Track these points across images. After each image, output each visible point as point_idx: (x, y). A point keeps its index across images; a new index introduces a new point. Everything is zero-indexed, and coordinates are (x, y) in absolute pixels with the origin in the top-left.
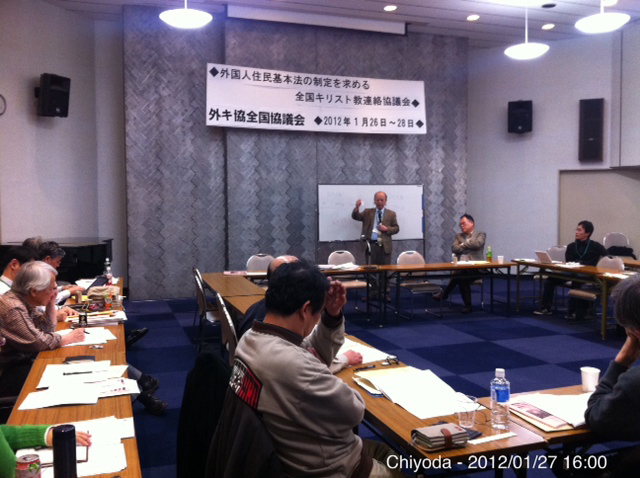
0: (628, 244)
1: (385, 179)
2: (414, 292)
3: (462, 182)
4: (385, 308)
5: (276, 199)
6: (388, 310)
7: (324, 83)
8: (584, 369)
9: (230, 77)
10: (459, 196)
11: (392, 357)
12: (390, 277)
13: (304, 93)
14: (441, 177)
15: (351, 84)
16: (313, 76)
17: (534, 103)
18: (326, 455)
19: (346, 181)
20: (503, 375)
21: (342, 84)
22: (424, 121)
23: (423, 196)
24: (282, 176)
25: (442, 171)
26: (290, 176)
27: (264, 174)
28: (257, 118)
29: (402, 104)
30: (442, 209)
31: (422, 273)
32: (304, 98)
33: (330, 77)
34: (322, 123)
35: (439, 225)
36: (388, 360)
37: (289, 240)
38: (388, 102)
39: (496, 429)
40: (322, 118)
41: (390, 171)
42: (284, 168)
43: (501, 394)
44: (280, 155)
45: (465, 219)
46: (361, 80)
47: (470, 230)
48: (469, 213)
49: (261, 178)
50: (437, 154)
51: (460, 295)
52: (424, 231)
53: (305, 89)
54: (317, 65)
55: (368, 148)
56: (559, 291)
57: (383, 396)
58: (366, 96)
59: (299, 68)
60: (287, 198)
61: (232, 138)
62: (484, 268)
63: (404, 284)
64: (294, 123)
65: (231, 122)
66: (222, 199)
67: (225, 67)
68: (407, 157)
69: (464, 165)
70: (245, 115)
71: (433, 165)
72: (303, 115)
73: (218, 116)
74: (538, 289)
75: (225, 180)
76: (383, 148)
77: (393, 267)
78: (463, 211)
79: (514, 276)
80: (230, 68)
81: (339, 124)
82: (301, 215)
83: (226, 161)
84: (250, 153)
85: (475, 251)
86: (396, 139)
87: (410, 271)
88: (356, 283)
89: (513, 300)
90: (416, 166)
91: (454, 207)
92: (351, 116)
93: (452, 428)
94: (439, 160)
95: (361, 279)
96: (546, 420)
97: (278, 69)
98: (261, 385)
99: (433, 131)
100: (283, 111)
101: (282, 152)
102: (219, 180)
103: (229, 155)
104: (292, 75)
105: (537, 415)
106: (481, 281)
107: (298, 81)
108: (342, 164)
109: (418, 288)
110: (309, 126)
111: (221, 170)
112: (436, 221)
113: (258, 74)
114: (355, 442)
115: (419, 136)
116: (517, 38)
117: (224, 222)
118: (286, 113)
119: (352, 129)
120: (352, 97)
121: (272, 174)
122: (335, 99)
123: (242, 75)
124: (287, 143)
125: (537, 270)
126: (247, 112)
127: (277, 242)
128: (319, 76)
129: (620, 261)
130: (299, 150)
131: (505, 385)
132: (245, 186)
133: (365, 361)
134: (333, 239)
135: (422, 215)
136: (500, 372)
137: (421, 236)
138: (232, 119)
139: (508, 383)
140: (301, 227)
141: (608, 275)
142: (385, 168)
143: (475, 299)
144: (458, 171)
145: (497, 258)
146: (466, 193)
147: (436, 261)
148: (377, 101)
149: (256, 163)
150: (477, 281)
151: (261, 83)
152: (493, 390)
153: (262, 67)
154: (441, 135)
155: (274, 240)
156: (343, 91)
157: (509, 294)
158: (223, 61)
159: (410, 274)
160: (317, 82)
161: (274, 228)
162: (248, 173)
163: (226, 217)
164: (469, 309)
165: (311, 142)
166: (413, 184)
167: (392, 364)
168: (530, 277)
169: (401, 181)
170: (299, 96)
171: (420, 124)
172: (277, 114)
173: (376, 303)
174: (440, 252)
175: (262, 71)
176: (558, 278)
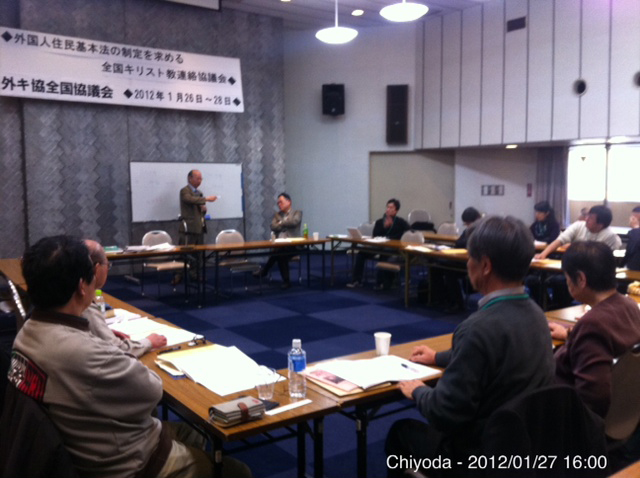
0: (430, 219)
1: (203, 157)
2: (234, 271)
3: (281, 162)
4: (204, 288)
5: (83, 177)
6: (207, 290)
7: (133, 54)
8: (377, 335)
9: (25, 43)
10: (278, 176)
11: (200, 337)
12: (209, 257)
13: (112, 64)
14: (260, 156)
15: (163, 57)
16: (121, 46)
17: (346, 87)
18: (119, 442)
19: (161, 159)
20: (300, 345)
21: (153, 57)
22: (241, 99)
23: (242, 174)
24: (89, 152)
25: (262, 150)
26: (98, 151)
27: (68, 150)
28: (58, 89)
29: (218, 80)
30: (262, 188)
31: (241, 252)
32: (112, 69)
33: (140, 48)
34: (133, 97)
35: (260, 204)
36: (194, 341)
37: (98, 221)
38: (203, 77)
39: (294, 398)
40: (132, 90)
41: (208, 149)
42: (91, 143)
43: (298, 364)
44: (86, 128)
45: (282, 198)
46: (174, 54)
47: (287, 208)
48: (287, 193)
49: (64, 154)
50: (256, 133)
51: (279, 272)
52: (244, 209)
53: (112, 59)
54: (126, 35)
55: (184, 124)
56: (369, 264)
57: (185, 377)
58: (181, 70)
59: (105, 37)
60: (95, 176)
61: (29, 110)
62: (301, 245)
63: (223, 264)
64: (102, 95)
65: (28, 93)
66: (20, 177)
67: (20, 32)
68: (225, 136)
69: (282, 145)
70: (45, 85)
71: (252, 144)
72: (111, 87)
73: (13, 85)
74: (350, 263)
75: (23, 155)
76: (200, 124)
77: (210, 246)
78: (282, 190)
79: (328, 252)
80: (26, 33)
81: (151, 98)
82: (112, 194)
83: (23, 135)
84: (51, 126)
85: (292, 228)
86: (214, 117)
87: (229, 250)
88: (174, 265)
89: (328, 275)
90: (234, 145)
91: (274, 185)
92: (165, 91)
93: (249, 402)
94: (258, 139)
95: (178, 260)
96: (340, 385)
97: (82, 36)
98: (46, 376)
99: (251, 110)
100: (88, 81)
101: (88, 126)
102: (16, 156)
103: (27, 128)
104: (98, 44)
105: (332, 381)
106: (298, 257)
107: (105, 51)
108: (157, 140)
109: (237, 267)
110: (118, 99)
111: (17, 146)
112: (256, 200)
113: (59, 41)
114: (153, 426)
115: (237, 115)
116: (328, 22)
117: (22, 202)
118: (92, 84)
119: (166, 104)
120: (164, 70)
121: (78, 150)
122: (146, 72)
123: (41, 41)
124: (94, 116)
125: (349, 245)
126: (47, 82)
127: (85, 223)
128: (128, 47)
129: (421, 235)
130: (107, 126)
131: (301, 355)
132: (45, 163)
133: (170, 343)
134: (149, 219)
135: (240, 194)
136: (297, 342)
137: (241, 215)
138: (29, 89)
139: (304, 352)
140: (113, 207)
141: (410, 247)
142: (203, 146)
143: (293, 275)
144: (276, 151)
145: (312, 236)
146: (285, 172)
147: (257, 239)
148: (192, 76)
149: (58, 138)
150: (294, 258)
151: (63, 51)
152: (290, 361)
153: (63, 34)
154: (259, 114)
155: (81, 221)
156: (154, 64)
157: (323, 269)
158: (17, 25)
159: (229, 253)
160: (126, 53)
161: (80, 208)
162: (49, 149)
163: (25, 197)
164: (288, 284)
165: (120, 116)
166: (233, 163)
167: (198, 344)
168: (343, 252)
169: (220, 159)
170: (107, 67)
171: (237, 102)
172: (81, 85)
173: (194, 284)
174: (261, 230)
175: (63, 39)
176: (368, 252)
